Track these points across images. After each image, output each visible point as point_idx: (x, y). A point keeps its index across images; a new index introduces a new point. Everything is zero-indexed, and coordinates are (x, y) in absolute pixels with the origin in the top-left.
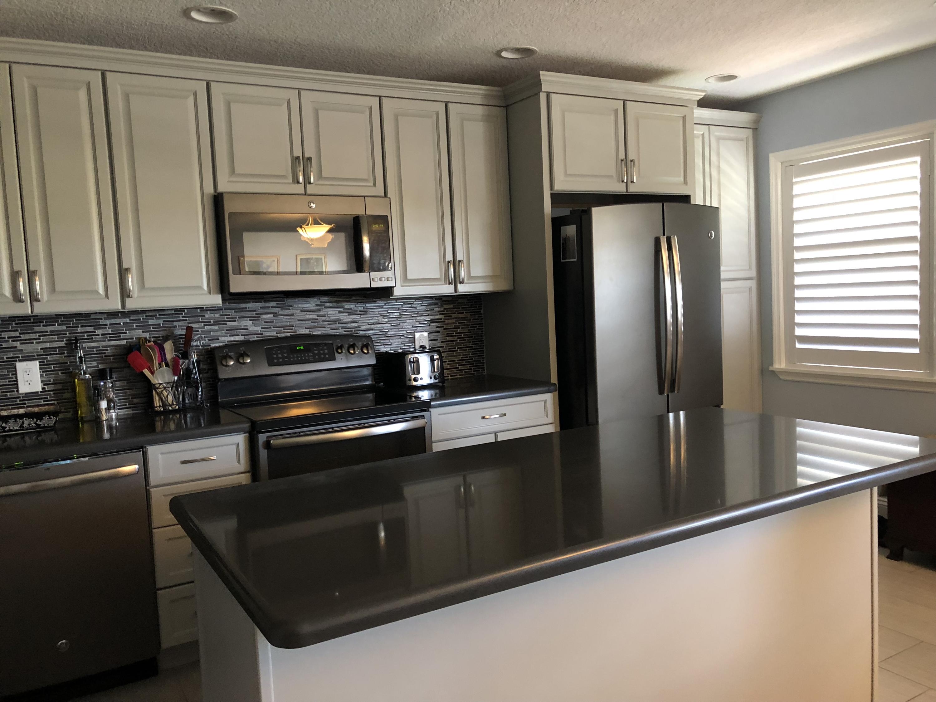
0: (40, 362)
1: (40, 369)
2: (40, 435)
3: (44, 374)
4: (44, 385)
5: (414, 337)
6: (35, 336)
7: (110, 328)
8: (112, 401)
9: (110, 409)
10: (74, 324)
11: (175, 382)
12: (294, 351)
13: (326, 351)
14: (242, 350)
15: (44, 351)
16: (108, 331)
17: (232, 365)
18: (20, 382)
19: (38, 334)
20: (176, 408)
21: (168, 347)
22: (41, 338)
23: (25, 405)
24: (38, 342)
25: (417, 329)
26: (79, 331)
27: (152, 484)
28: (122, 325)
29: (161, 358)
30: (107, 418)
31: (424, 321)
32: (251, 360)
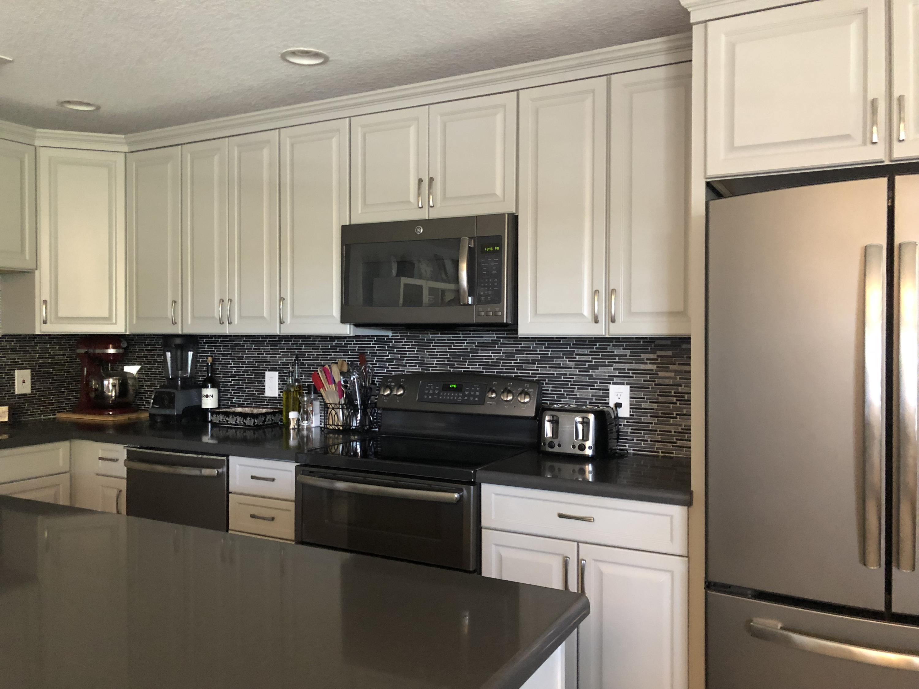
0: (279, 373)
1: (279, 379)
2: (245, 432)
3: (281, 383)
4: (281, 392)
5: (608, 390)
6: (278, 351)
7: (321, 349)
8: (306, 413)
9: (303, 419)
10: (300, 344)
11: (341, 404)
12: (446, 388)
13: (478, 393)
14: (402, 382)
15: (282, 365)
16: (320, 352)
17: (388, 395)
18: (266, 387)
19: (279, 350)
20: (341, 428)
21: (335, 371)
22: (281, 353)
23: (269, 407)
24: (279, 357)
25: (613, 380)
26: (303, 350)
27: (231, 490)
28: (330, 347)
29: (331, 380)
30: (296, 427)
31: (624, 369)
32: (404, 392)
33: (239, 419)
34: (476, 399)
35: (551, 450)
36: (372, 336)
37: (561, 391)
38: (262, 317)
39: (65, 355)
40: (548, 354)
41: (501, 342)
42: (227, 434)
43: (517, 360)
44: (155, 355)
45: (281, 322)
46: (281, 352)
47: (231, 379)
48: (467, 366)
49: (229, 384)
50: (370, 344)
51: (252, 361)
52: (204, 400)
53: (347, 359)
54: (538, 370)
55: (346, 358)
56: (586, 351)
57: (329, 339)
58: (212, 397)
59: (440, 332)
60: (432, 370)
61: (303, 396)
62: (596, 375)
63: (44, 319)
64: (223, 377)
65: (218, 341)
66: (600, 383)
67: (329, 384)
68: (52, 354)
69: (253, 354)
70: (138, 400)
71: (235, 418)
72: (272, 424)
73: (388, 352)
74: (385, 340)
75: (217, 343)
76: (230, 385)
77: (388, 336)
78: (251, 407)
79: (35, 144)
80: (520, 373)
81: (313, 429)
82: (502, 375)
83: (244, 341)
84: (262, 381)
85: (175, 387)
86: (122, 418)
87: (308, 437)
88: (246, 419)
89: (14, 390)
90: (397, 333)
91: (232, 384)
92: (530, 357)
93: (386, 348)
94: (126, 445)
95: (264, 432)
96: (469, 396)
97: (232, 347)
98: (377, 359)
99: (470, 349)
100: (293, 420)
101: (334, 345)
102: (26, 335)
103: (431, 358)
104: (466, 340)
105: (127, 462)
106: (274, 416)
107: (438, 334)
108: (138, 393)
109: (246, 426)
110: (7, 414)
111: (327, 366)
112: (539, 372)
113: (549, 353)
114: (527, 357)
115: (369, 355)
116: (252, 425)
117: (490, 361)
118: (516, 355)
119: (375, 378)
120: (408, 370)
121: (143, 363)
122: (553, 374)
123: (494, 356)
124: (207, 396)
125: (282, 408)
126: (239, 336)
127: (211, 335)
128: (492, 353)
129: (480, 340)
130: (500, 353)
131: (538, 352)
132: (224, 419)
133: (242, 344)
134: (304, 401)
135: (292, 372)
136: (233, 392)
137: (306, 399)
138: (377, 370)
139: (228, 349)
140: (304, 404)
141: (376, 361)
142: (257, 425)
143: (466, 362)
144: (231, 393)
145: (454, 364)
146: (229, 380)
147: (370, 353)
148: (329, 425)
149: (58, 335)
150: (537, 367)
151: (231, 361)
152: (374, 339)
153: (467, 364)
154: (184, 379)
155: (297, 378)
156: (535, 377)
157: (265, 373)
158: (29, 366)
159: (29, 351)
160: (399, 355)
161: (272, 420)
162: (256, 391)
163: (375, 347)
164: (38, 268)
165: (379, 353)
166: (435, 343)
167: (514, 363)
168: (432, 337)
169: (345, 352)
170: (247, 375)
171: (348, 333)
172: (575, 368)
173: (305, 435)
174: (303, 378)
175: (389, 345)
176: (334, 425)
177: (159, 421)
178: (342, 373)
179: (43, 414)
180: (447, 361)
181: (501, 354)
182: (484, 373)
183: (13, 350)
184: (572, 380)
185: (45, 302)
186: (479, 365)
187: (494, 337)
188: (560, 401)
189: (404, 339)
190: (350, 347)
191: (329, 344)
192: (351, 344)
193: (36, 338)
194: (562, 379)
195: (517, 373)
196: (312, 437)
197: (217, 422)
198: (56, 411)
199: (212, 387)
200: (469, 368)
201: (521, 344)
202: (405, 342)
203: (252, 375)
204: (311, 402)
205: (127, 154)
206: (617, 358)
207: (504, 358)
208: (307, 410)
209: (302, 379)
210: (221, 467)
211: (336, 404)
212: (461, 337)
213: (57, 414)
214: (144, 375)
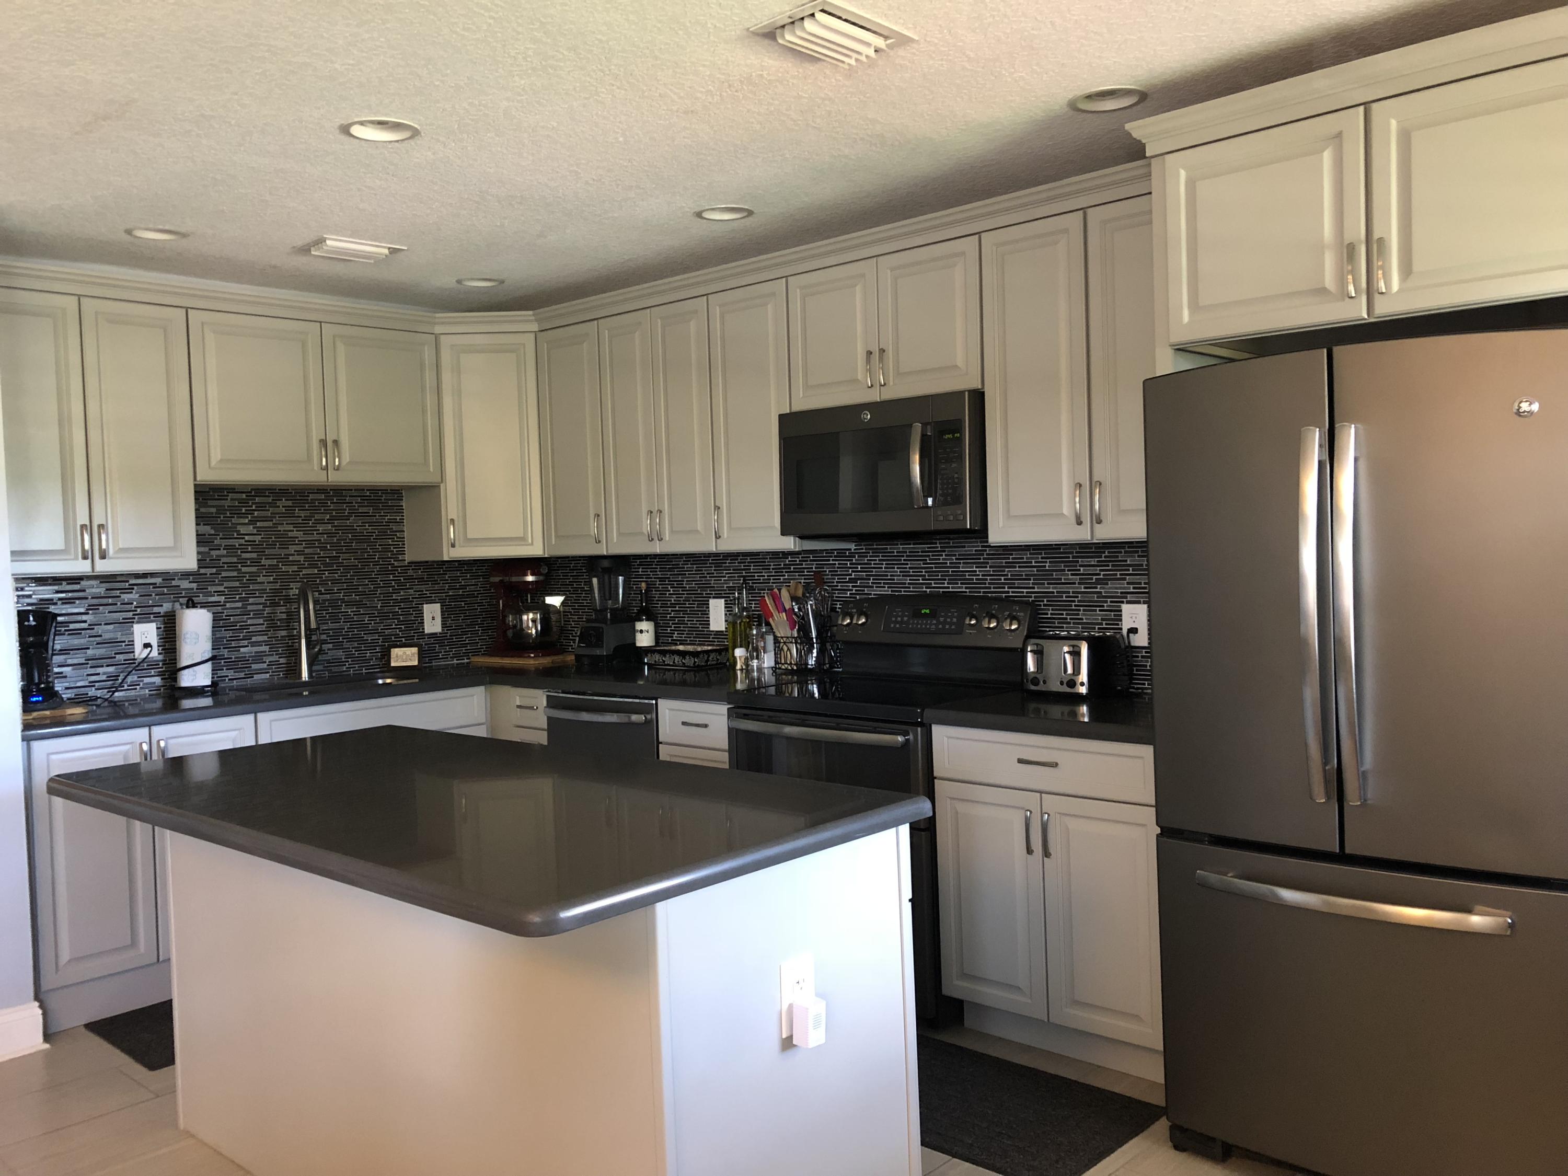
0: (725, 601)
1: (726, 607)
3: (728, 613)
4: (727, 625)
5: (1121, 611)
6: (723, 573)
7: (773, 569)
8: (756, 649)
9: (752, 658)
10: (748, 562)
11: (794, 637)
12: (917, 615)
13: (955, 620)
14: (866, 607)
15: (729, 590)
16: (772, 572)
17: (848, 624)
18: (711, 619)
19: (725, 572)
20: (795, 668)
21: (785, 595)
22: (727, 575)
23: (715, 643)
24: (724, 580)
25: (1126, 598)
26: (752, 571)
27: (660, 740)
28: (782, 566)
29: (781, 608)
30: (744, 667)
31: (1140, 583)
32: (867, 620)
33: (677, 658)
34: (953, 627)
35: (1033, 688)
36: (831, 550)
37: (1062, 614)
38: (697, 531)
39: (478, 585)
40: (1045, 566)
41: (988, 552)
42: (664, 677)
43: (1007, 575)
44: (582, 582)
45: (718, 537)
46: (726, 573)
47: (670, 609)
48: (946, 585)
49: (668, 616)
50: (829, 560)
51: (694, 586)
52: (638, 635)
53: (802, 581)
54: (1034, 588)
55: (802, 579)
56: (1093, 561)
57: (781, 556)
58: (648, 632)
59: (912, 542)
60: (904, 591)
61: (751, 629)
62: (1105, 592)
63: (453, 541)
64: (661, 607)
65: (654, 562)
66: (1111, 602)
67: (779, 612)
68: (463, 584)
69: (694, 577)
70: (564, 639)
71: (673, 657)
72: (716, 664)
73: (850, 570)
74: (847, 554)
75: (652, 565)
76: (670, 617)
77: (850, 549)
78: (694, 644)
79: (435, 332)
80: (1013, 592)
81: (766, 671)
82: (990, 595)
83: (684, 561)
84: (706, 611)
85: (604, 621)
86: (545, 661)
87: (759, 680)
88: (685, 658)
89: (423, 629)
90: (861, 546)
91: (672, 615)
92: (1023, 571)
93: (849, 565)
94: (545, 690)
95: (708, 675)
96: (945, 623)
97: (670, 570)
98: (838, 579)
99: (950, 563)
100: (740, 659)
101: (787, 563)
102: (434, 562)
103: (903, 576)
104: (944, 551)
105: (547, 709)
106: (720, 654)
107: (910, 544)
108: (562, 630)
109: (685, 666)
110: (416, 656)
111: (776, 590)
112: (1036, 590)
113: (1047, 565)
114: (1020, 571)
115: (828, 575)
116: (692, 665)
117: (974, 578)
118: (1006, 569)
119: (837, 604)
120: (875, 592)
121: (568, 593)
122: (1053, 593)
123: (979, 571)
124: (641, 631)
125: (727, 645)
126: (677, 555)
127: (645, 555)
128: (976, 567)
129: (962, 551)
130: (986, 567)
131: (1034, 564)
132: (660, 658)
133: (682, 564)
134: (753, 635)
135: (738, 598)
136: (673, 626)
137: (755, 632)
138: (838, 593)
139: (666, 571)
140: (753, 639)
141: (837, 582)
142: (698, 665)
143: (945, 580)
144: (671, 627)
145: (931, 584)
146: (668, 610)
147: (829, 571)
148: (781, 663)
149: (469, 560)
150: (1033, 584)
151: (669, 587)
152: (834, 553)
153: (946, 582)
154: (613, 611)
155: (745, 605)
156: (1031, 597)
157: (708, 601)
158: (439, 599)
159: (437, 580)
160: (864, 574)
161: (718, 660)
162: (700, 624)
163: (835, 564)
164: (444, 481)
165: (840, 571)
166: (907, 556)
167: (1005, 579)
168: (903, 548)
169: (801, 571)
170: (689, 604)
171: (792, 548)
172: (1079, 583)
173: (756, 677)
174: (753, 606)
175: (852, 560)
176: (787, 664)
177: (586, 663)
178: (794, 598)
179: (455, 657)
180: (923, 580)
181: (988, 569)
182: (968, 594)
183: (421, 580)
184: (1076, 599)
185: (452, 521)
186: (961, 584)
187: (978, 546)
188: (1063, 627)
189: (869, 553)
190: (805, 565)
191: (782, 562)
192: (807, 561)
193: (444, 565)
194: (1064, 599)
195: (1008, 592)
196: (765, 679)
197: (653, 662)
198: (470, 654)
199: (647, 620)
200: (948, 588)
201: (1012, 554)
202: (870, 556)
203: (695, 604)
204: (762, 636)
205: (537, 333)
206: (1131, 569)
207: (992, 573)
208: (757, 645)
209: (751, 607)
210: (650, 712)
211: (788, 637)
212: (937, 547)
213: (472, 657)
214: (571, 608)
